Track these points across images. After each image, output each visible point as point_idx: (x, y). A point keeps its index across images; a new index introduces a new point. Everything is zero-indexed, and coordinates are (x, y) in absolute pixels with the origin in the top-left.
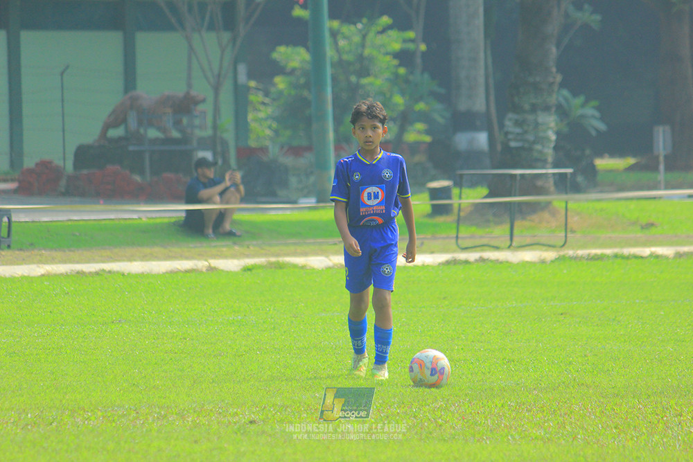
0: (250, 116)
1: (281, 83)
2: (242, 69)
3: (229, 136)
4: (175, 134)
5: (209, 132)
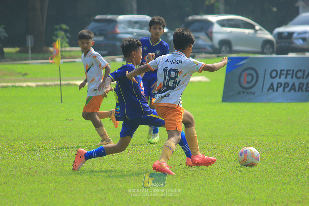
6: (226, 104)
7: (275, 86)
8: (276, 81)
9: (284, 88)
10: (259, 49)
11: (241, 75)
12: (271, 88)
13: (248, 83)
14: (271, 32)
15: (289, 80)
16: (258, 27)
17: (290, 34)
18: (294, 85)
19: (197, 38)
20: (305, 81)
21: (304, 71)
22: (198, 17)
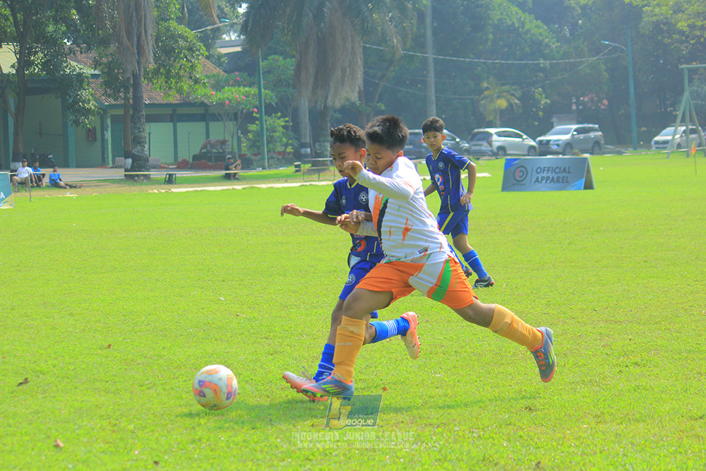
0: (242, 145)
1: (250, 136)
2: (239, 132)
3: (236, 151)
4: (221, 151)
5: (230, 150)
6: (505, 193)
7: (540, 179)
8: (540, 176)
9: (547, 180)
10: (526, 153)
11: (515, 171)
12: (537, 180)
13: (520, 177)
14: (534, 140)
15: (550, 175)
16: (525, 137)
17: (548, 142)
18: (553, 178)
19: (481, 145)
20: (561, 175)
21: (560, 168)
22: (482, 130)
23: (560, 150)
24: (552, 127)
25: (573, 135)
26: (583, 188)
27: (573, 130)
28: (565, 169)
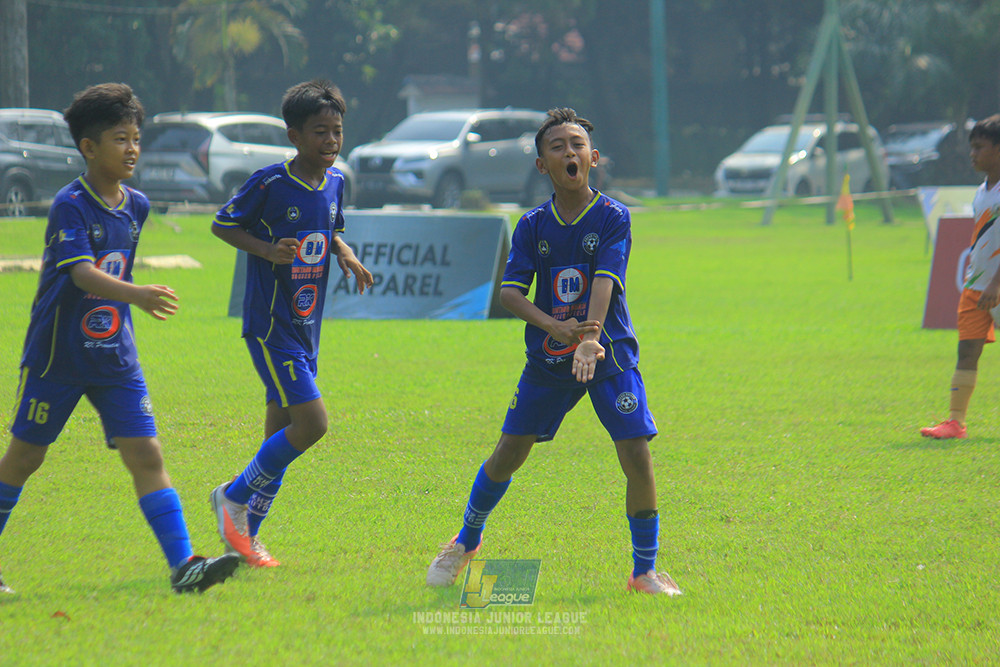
12: (343, 285)
15: (384, 268)
17: (388, 163)
18: (393, 279)
19: (174, 166)
20: (418, 271)
21: (417, 248)
22: (176, 118)
23: (426, 189)
24: (402, 114)
25: (467, 144)
26: (486, 312)
27: (466, 128)
28: (431, 249)
